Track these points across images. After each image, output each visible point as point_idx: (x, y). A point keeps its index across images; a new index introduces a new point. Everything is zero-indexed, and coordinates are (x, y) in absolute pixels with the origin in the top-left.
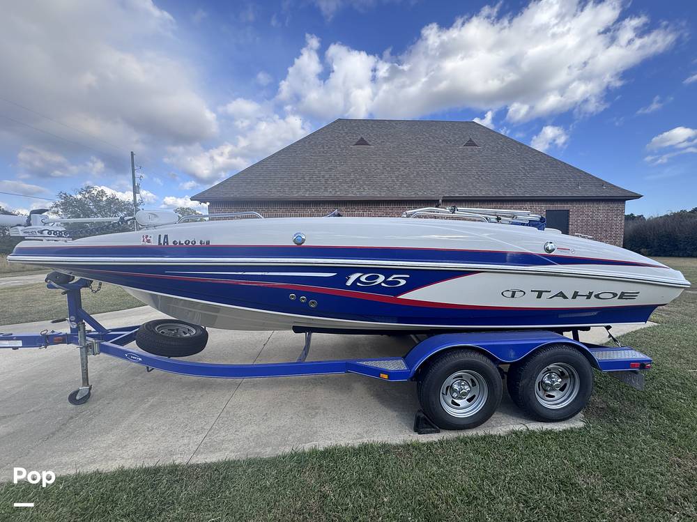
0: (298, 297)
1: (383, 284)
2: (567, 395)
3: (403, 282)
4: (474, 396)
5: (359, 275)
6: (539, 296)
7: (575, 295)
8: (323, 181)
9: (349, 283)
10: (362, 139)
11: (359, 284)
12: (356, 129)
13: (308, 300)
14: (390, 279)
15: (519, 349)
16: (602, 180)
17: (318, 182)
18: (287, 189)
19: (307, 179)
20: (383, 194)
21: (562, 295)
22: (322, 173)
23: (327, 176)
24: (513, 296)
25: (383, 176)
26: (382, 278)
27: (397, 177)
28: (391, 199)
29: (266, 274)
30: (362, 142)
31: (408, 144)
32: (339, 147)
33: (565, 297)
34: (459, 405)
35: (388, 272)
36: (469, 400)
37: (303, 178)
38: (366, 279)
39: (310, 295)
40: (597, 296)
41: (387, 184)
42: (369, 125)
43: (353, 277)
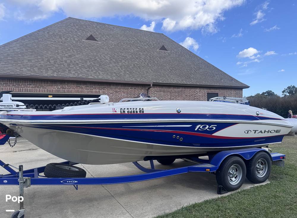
0: (176, 136)
1: (208, 129)
2: (264, 171)
3: (214, 128)
4: (237, 176)
5: (200, 125)
6: (255, 133)
7: (265, 131)
8: (66, 64)
9: (196, 129)
10: (91, 36)
11: (199, 130)
12: (85, 27)
13: (180, 137)
14: (210, 127)
15: (250, 153)
16: (231, 77)
17: (62, 66)
18: (36, 69)
19: (52, 62)
20: (114, 78)
21: (261, 132)
22: (64, 59)
23: (68, 61)
24: (248, 133)
25: (111, 65)
26: (208, 126)
27: (121, 67)
28: (120, 82)
29: (166, 126)
30: (91, 38)
31: (124, 44)
32: (74, 39)
33: (262, 133)
34: (232, 180)
35: (210, 124)
36: (235, 178)
37: (48, 61)
38: (202, 127)
39: (181, 135)
40: (270, 132)
41: (115, 71)
42: (94, 26)
43: (198, 127)
